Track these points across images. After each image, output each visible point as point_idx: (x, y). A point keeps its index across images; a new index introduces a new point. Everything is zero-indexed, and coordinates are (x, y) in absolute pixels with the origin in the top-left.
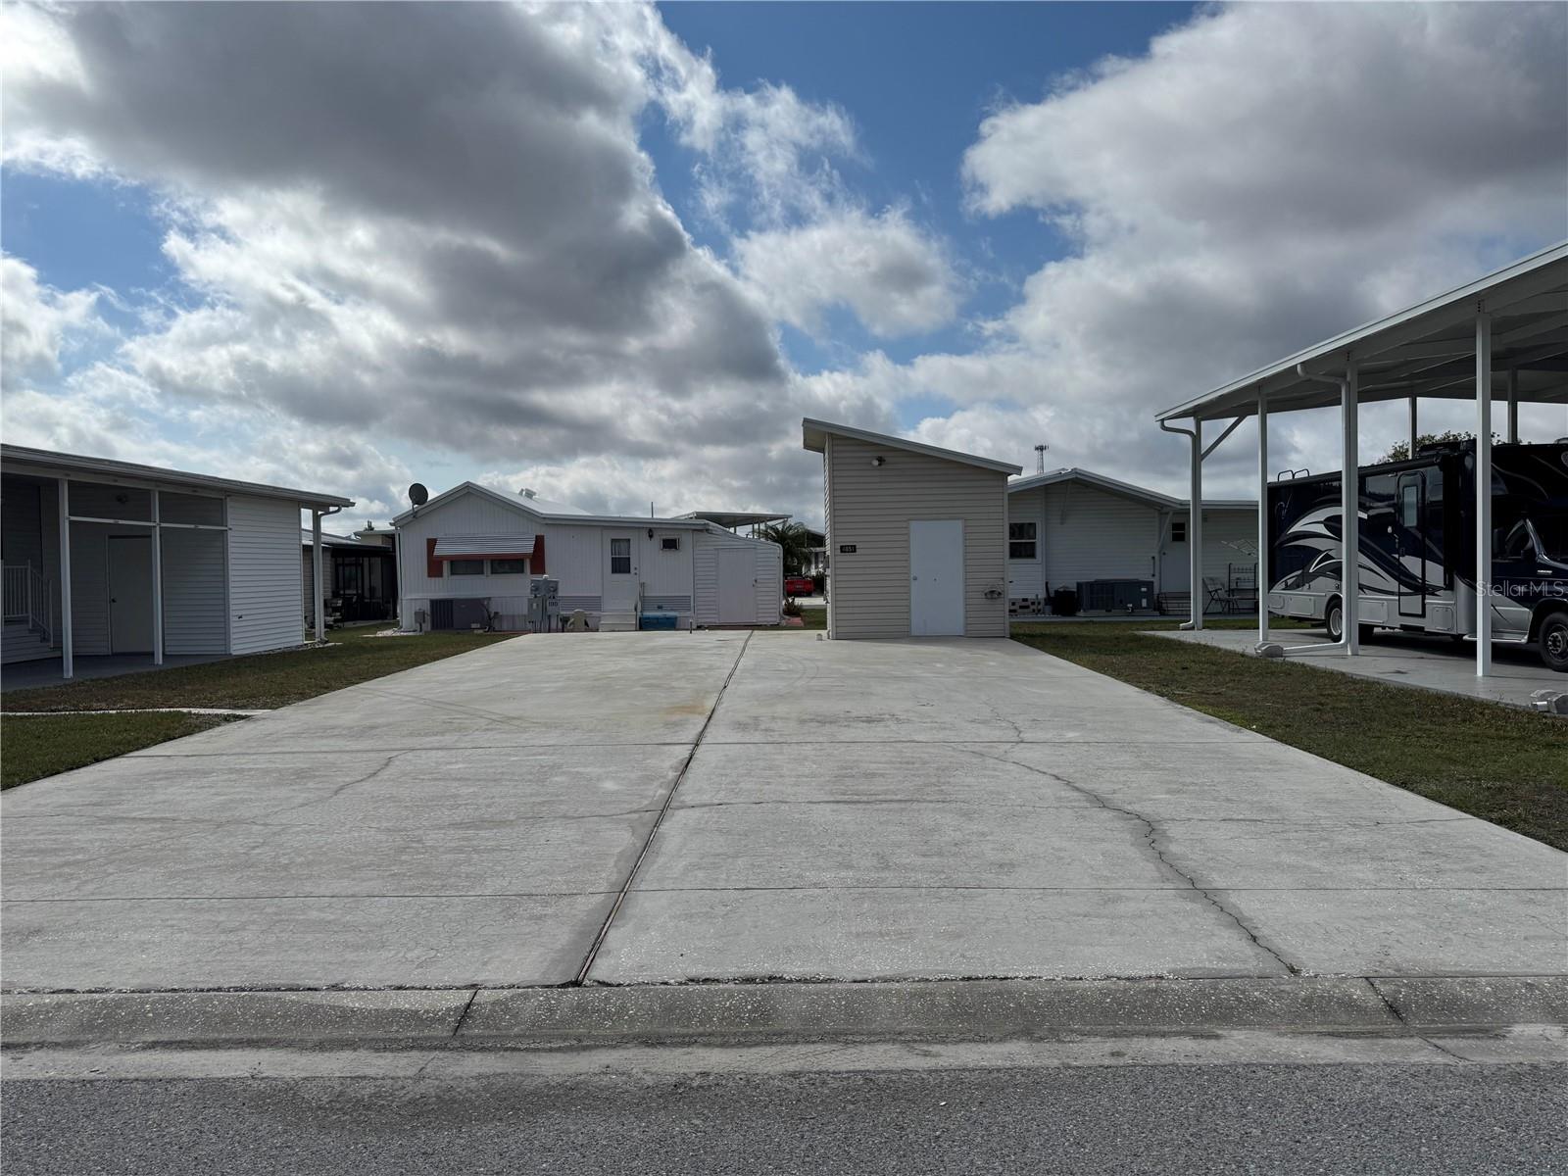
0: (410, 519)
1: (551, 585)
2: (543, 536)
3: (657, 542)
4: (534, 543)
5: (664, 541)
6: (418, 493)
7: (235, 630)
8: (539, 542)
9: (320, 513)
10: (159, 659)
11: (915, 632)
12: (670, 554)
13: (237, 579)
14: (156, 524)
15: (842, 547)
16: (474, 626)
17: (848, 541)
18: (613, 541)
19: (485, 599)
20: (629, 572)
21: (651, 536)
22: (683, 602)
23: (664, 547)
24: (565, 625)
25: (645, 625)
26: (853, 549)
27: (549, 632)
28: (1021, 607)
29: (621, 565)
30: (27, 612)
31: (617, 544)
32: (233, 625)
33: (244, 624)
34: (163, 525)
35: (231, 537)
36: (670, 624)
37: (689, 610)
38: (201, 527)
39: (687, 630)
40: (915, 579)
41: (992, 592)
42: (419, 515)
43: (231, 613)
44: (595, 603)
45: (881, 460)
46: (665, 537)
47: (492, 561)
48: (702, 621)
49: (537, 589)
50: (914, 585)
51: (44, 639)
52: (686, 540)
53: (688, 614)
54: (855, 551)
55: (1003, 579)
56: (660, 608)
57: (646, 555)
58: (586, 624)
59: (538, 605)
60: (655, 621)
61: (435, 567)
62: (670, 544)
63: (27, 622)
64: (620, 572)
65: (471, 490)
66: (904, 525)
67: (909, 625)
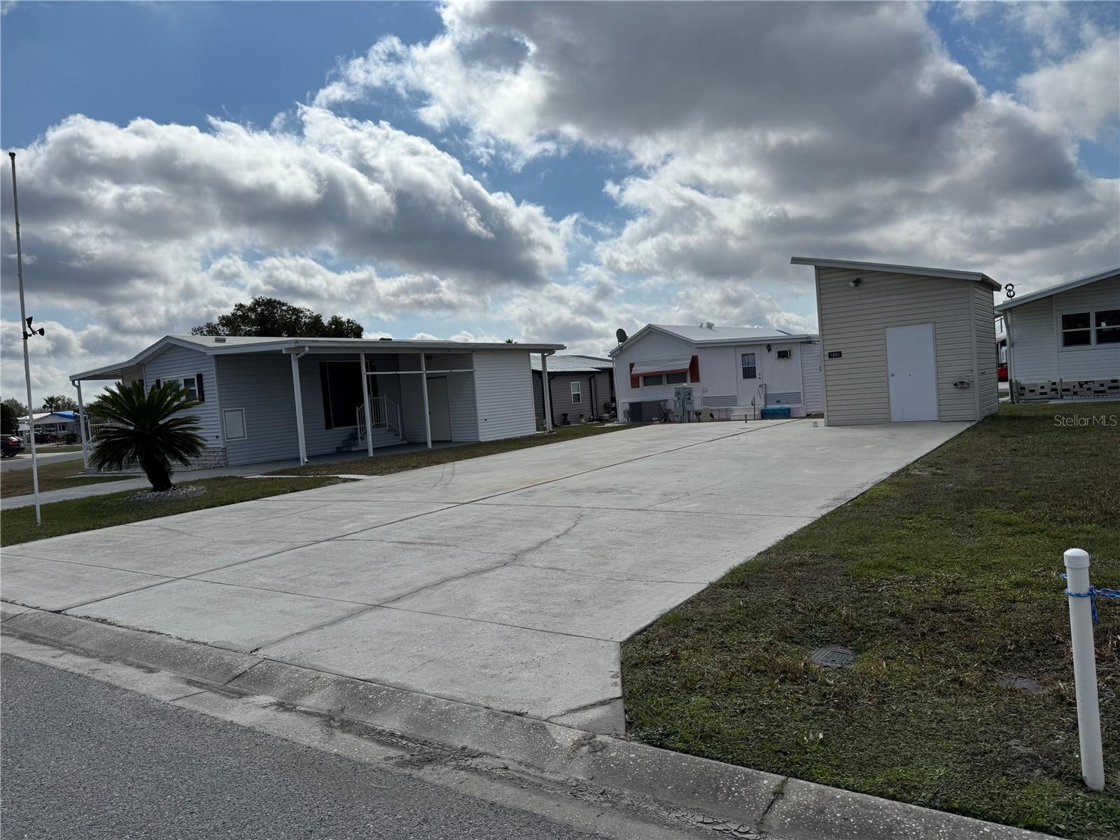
0: (619, 352)
1: (687, 390)
2: (697, 356)
3: (774, 353)
4: (690, 361)
5: (779, 352)
6: (621, 335)
7: (482, 428)
8: (694, 362)
9: (545, 354)
10: (430, 445)
11: (895, 418)
12: (784, 362)
13: (481, 398)
14: (424, 372)
15: (830, 354)
16: (654, 419)
17: (835, 349)
18: (742, 355)
19: (660, 401)
20: (755, 377)
21: (769, 350)
22: (796, 397)
23: (779, 357)
24: (698, 417)
25: (765, 415)
26: (839, 354)
27: (689, 422)
28: (1110, 388)
29: (749, 373)
30: (385, 420)
31: (746, 357)
32: (480, 425)
33: (488, 424)
34: (427, 372)
35: (476, 375)
36: (786, 414)
37: (800, 403)
38: (453, 371)
39: (743, 420)
40: (893, 375)
41: (962, 383)
42: (624, 348)
43: (479, 418)
44: (733, 400)
45: (857, 282)
46: (779, 350)
47: (667, 376)
48: (810, 411)
49: (678, 394)
50: (892, 380)
51: (397, 435)
52: (796, 351)
53: (799, 405)
54: (841, 356)
55: (972, 371)
56: (779, 402)
57: (766, 363)
58: (712, 415)
59: (680, 404)
60: (772, 412)
61: (635, 381)
62: (783, 355)
63: (386, 426)
64: (749, 377)
65: (652, 330)
66: (882, 331)
67: (889, 414)
